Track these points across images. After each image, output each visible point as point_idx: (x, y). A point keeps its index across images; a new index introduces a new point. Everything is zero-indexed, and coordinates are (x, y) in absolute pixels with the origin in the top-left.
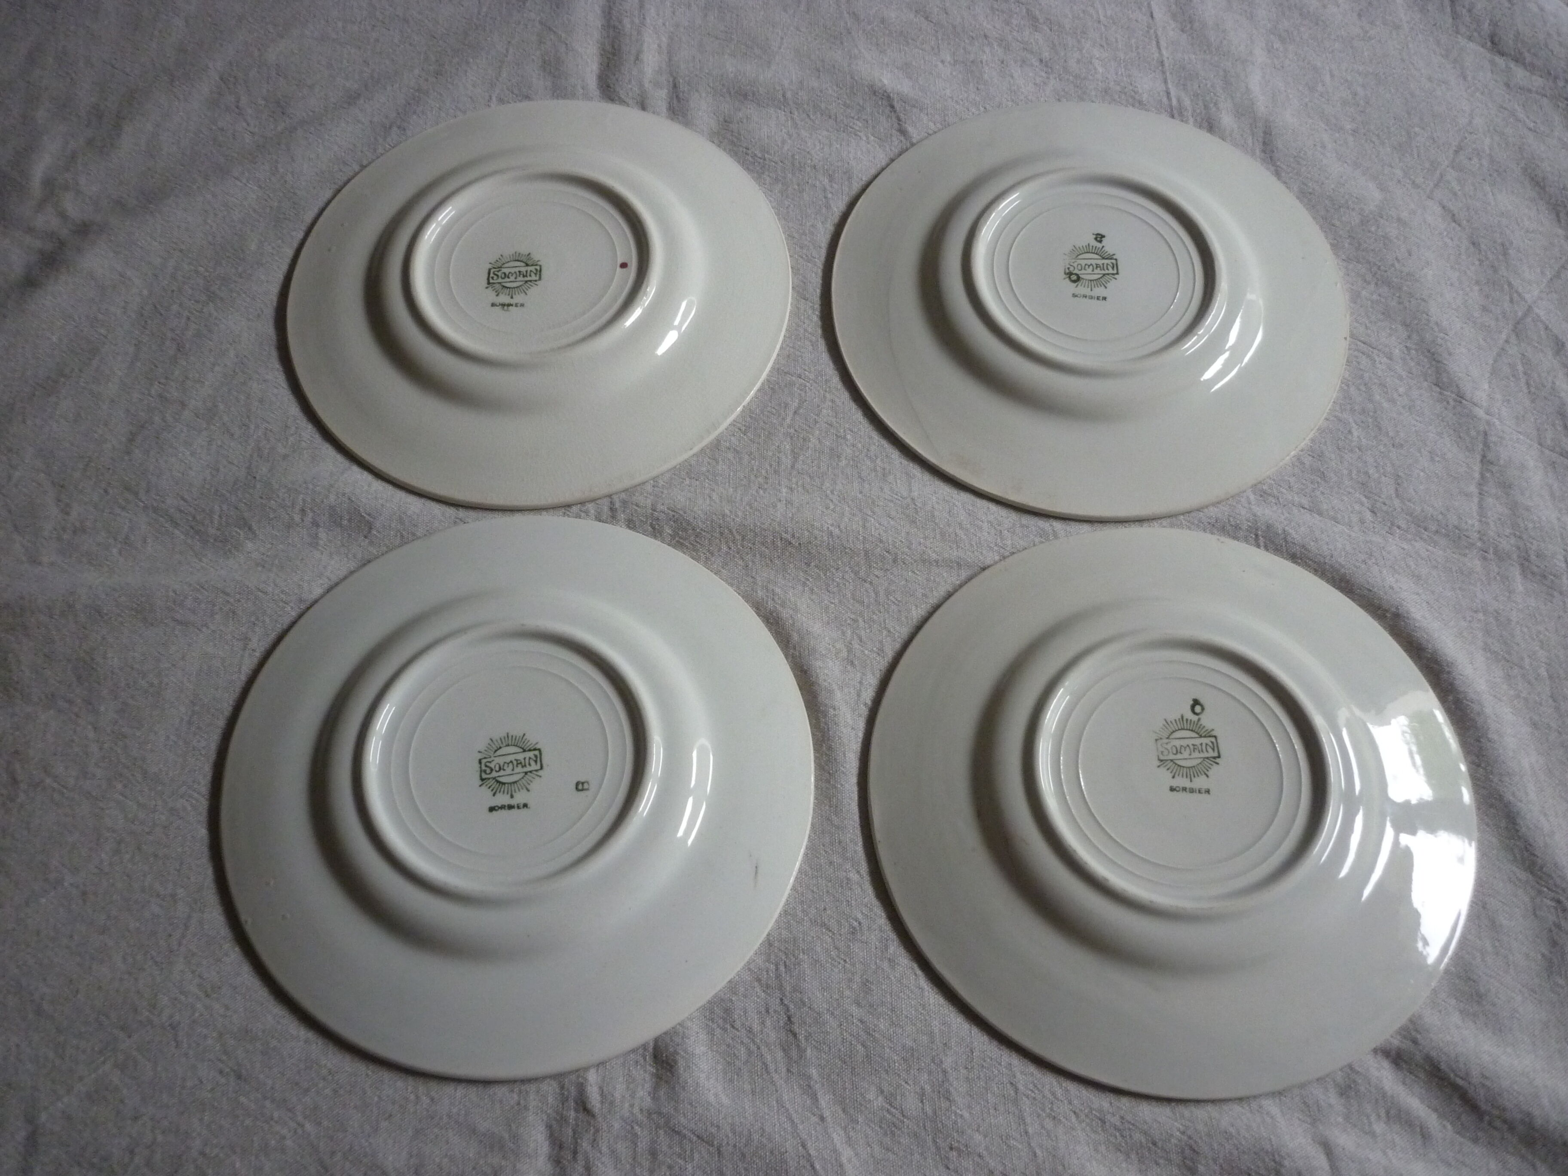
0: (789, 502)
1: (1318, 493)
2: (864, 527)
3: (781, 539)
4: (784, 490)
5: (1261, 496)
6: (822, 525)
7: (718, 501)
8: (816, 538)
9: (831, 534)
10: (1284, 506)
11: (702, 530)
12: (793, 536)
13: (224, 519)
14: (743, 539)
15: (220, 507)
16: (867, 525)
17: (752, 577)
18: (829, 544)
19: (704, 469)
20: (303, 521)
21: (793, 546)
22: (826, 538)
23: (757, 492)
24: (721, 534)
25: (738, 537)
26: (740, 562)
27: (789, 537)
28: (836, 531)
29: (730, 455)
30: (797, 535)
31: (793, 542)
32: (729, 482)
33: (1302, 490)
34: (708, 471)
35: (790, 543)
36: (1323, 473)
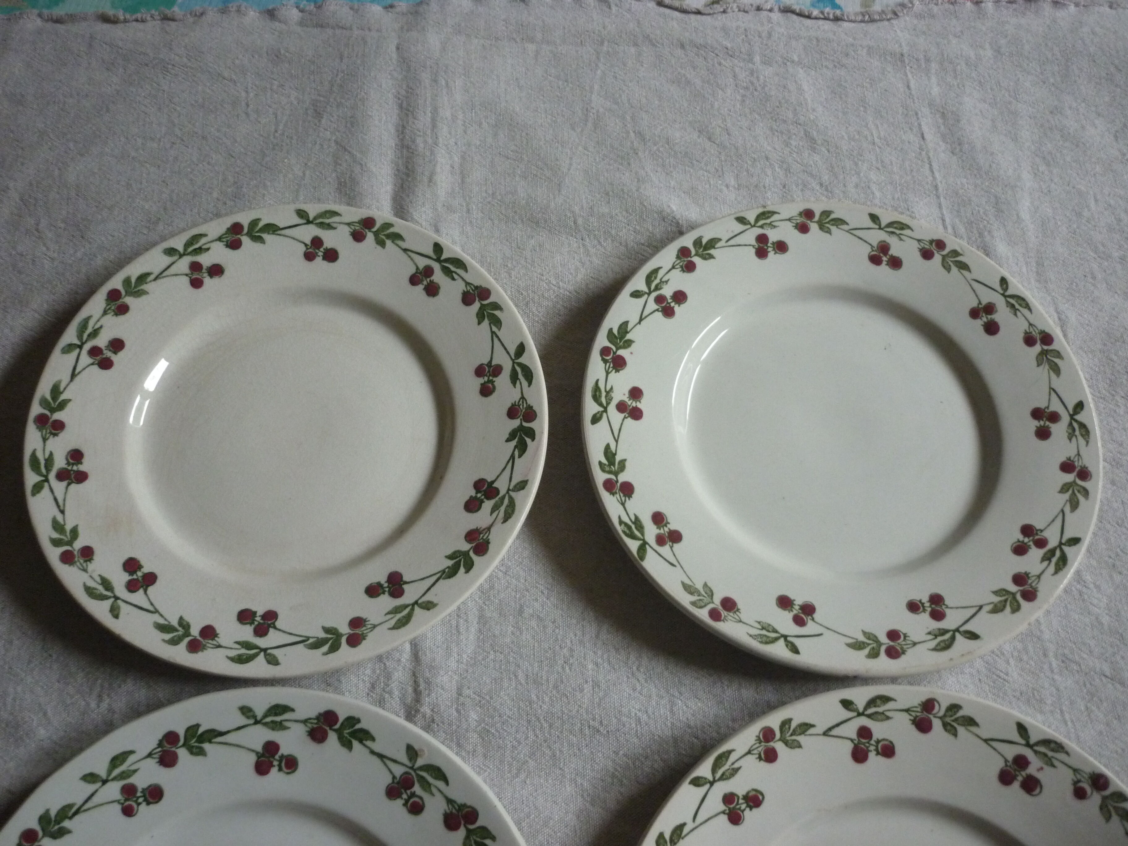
0: (596, 684)
1: (1118, 658)
2: (672, 711)
3: (589, 727)
4: (590, 666)
5: (1063, 662)
6: (629, 711)
7: (523, 682)
8: (624, 725)
9: (639, 721)
10: (1086, 674)
11: (509, 717)
12: (601, 722)
13: (18, 703)
14: (551, 726)
15: (15, 689)
16: (675, 709)
17: (560, 769)
18: (637, 731)
19: (508, 640)
20: (99, 707)
21: (601, 734)
22: (634, 725)
23: (563, 668)
24: (529, 722)
25: (545, 725)
26: (548, 752)
27: (596, 724)
28: (644, 717)
29: (534, 623)
30: (605, 722)
31: (601, 729)
32: (534, 654)
33: (1102, 654)
34: (513, 642)
35: (598, 731)
36: (1122, 635)
